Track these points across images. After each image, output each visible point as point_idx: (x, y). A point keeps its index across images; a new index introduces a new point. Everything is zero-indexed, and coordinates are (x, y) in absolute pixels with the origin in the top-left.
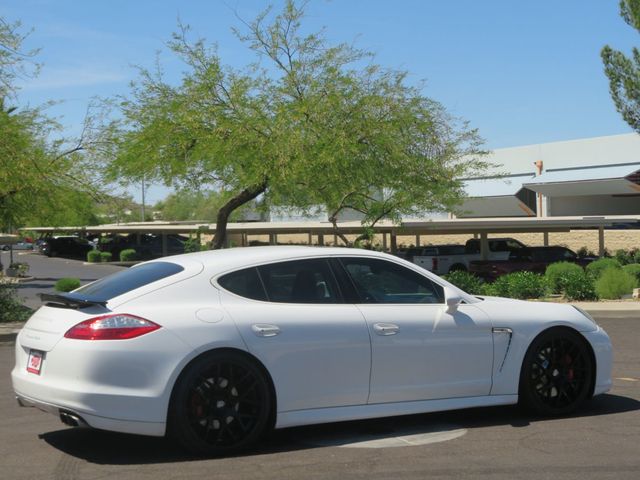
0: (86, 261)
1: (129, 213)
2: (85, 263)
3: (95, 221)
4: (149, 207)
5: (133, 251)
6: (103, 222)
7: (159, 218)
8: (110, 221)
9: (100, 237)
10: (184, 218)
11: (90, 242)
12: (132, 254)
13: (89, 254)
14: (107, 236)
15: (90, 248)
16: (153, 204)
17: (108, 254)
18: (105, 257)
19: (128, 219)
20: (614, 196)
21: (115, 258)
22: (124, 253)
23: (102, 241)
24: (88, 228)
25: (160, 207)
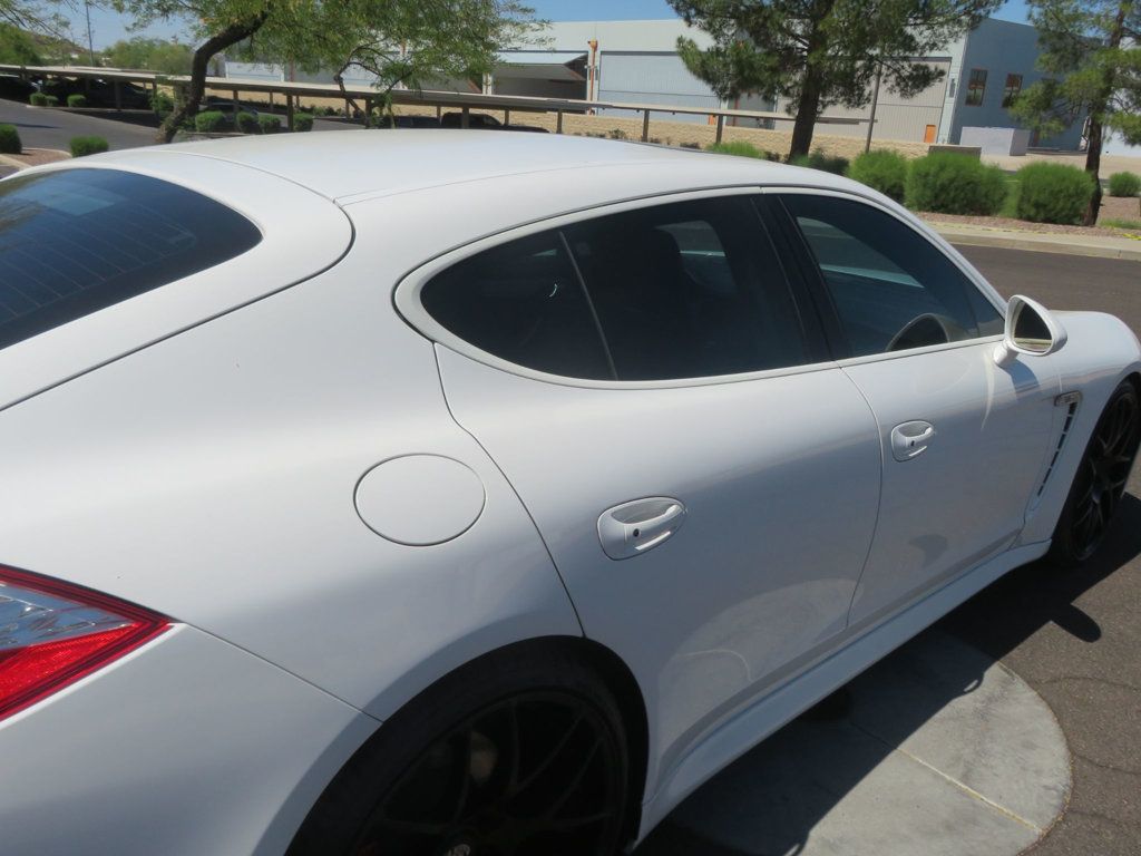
0: (30, 104)
1: (75, 56)
2: (28, 106)
3: (37, 62)
4: (98, 53)
5: (82, 97)
6: (46, 63)
7: (109, 64)
8: (56, 63)
9: (45, 79)
10: (136, 67)
11: (34, 84)
12: (81, 100)
13: (32, 96)
14: (53, 79)
15: (34, 90)
16: (102, 50)
17: (54, 98)
18: (51, 101)
19: (75, 63)
20: (552, 81)
21: (62, 103)
22: (72, 98)
23: (47, 84)
24: (28, 68)
25: (109, 53)
